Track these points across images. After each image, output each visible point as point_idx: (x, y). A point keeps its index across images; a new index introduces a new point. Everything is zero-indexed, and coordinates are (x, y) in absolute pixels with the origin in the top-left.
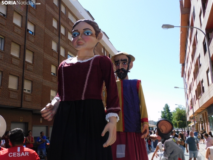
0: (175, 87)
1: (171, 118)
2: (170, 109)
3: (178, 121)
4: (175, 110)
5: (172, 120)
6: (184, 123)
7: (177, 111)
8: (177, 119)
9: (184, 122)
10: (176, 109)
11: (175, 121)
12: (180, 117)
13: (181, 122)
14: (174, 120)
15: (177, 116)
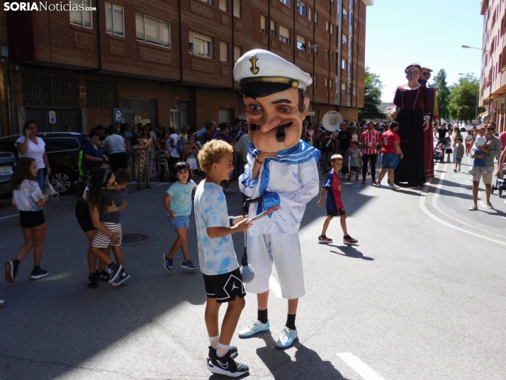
0: (464, 46)
1: (446, 100)
2: (446, 81)
3: (460, 106)
4: (458, 83)
5: (448, 104)
6: (471, 110)
7: (461, 84)
8: (458, 101)
9: (472, 108)
10: (461, 80)
11: (453, 105)
12: (466, 99)
13: (466, 108)
14: (451, 104)
15: (459, 96)
